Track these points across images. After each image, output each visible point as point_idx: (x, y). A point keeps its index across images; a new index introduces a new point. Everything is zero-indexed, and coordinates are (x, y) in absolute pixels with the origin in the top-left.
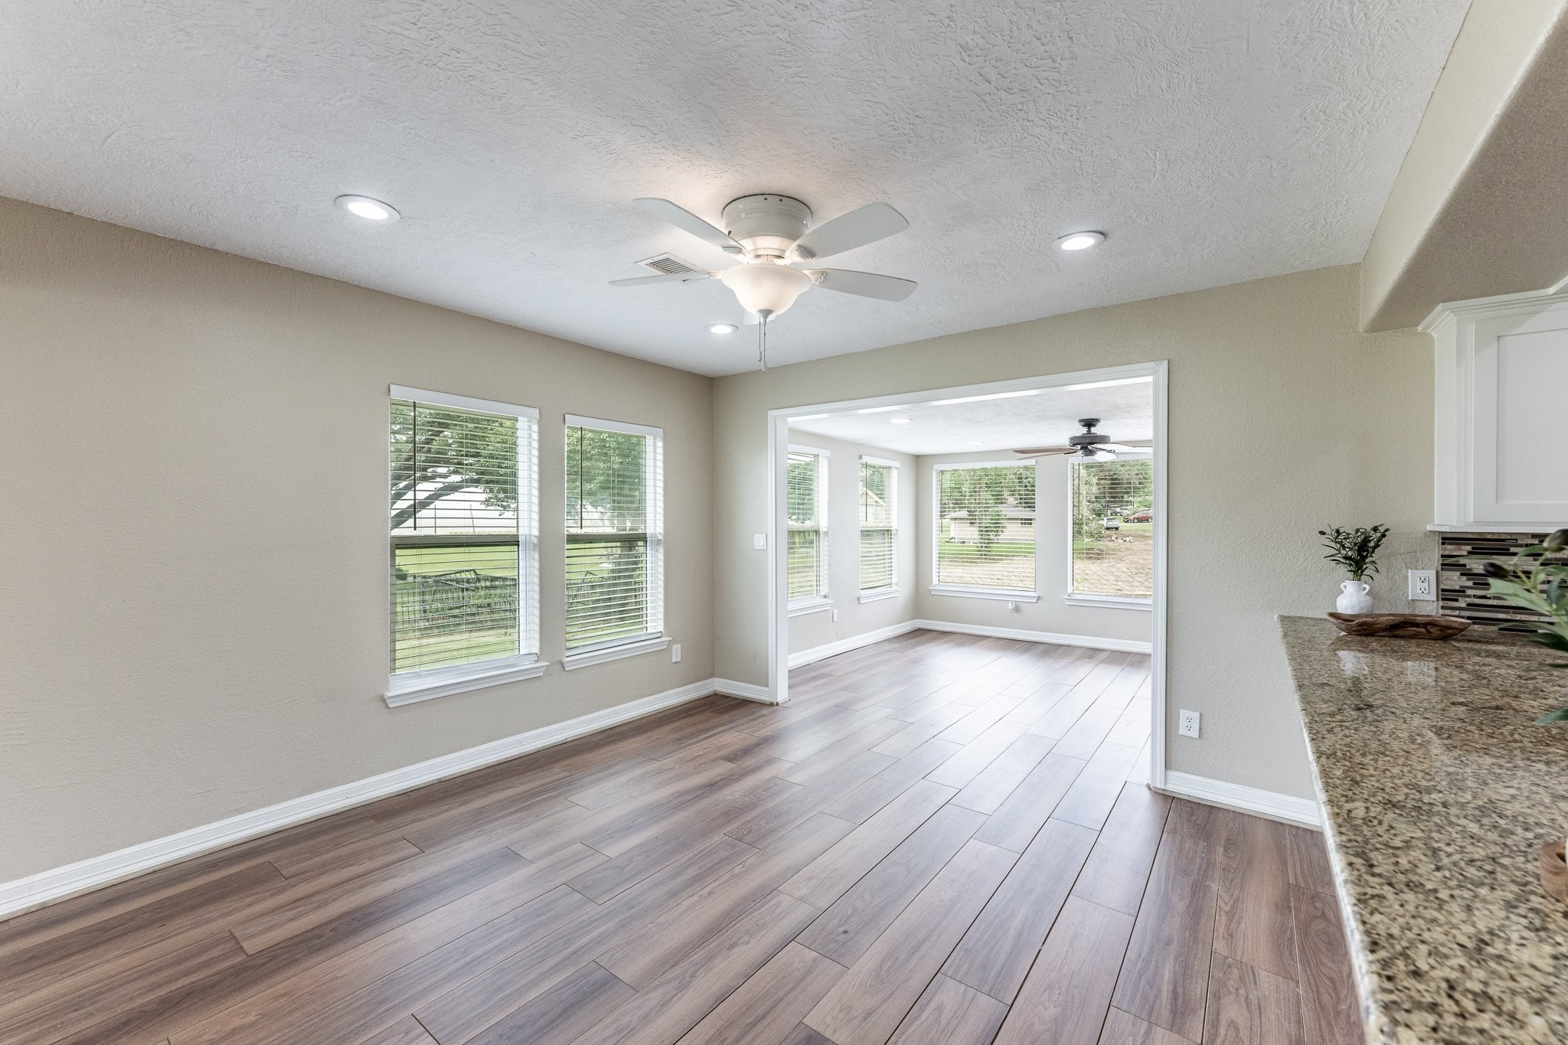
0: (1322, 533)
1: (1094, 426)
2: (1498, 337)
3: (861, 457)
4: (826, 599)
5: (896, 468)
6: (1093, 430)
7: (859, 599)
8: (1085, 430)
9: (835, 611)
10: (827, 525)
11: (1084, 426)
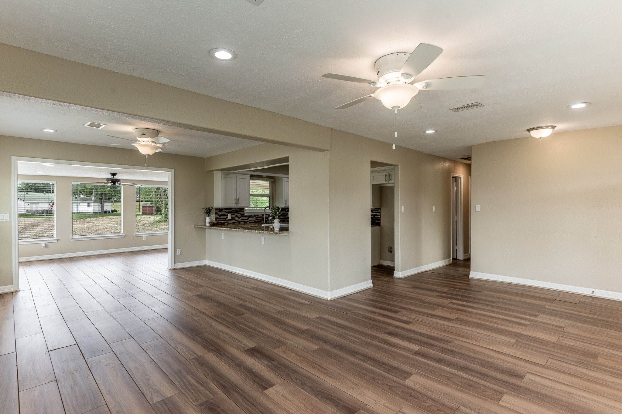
0: (203, 208)
1: (115, 175)
6: (115, 177)
8: (112, 177)
11: (112, 175)
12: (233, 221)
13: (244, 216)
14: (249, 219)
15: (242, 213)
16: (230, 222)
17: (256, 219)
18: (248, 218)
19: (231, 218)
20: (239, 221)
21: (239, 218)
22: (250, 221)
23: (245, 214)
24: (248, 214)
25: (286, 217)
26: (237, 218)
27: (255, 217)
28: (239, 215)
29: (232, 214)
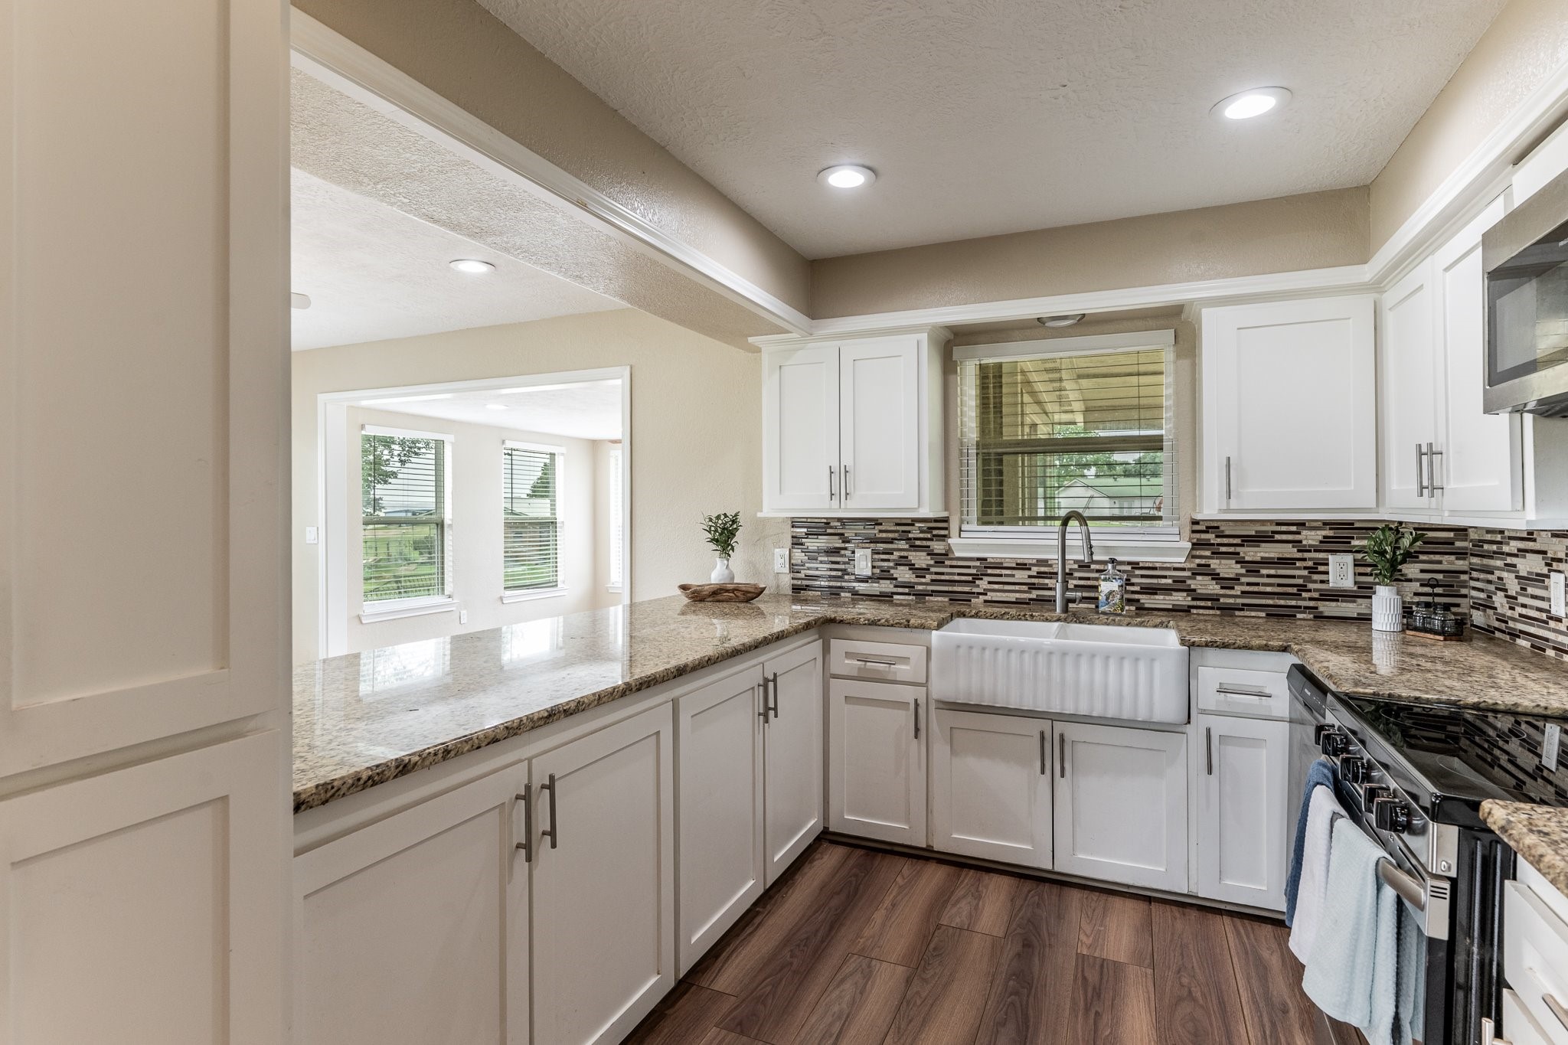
2: (780, 366)
3: (503, 442)
4: (450, 599)
5: (563, 454)
7: (501, 599)
9: (464, 612)
10: (451, 518)
12: (886, 586)
13: (947, 563)
14: (983, 584)
15: (938, 547)
16: (861, 587)
17: (1032, 587)
18: (977, 577)
19: (868, 572)
20: (920, 587)
21: (920, 572)
22: (990, 596)
23: (957, 554)
24: (978, 551)
25: (1303, 588)
26: (904, 574)
27: (1021, 576)
28: (921, 559)
29: (875, 552)
